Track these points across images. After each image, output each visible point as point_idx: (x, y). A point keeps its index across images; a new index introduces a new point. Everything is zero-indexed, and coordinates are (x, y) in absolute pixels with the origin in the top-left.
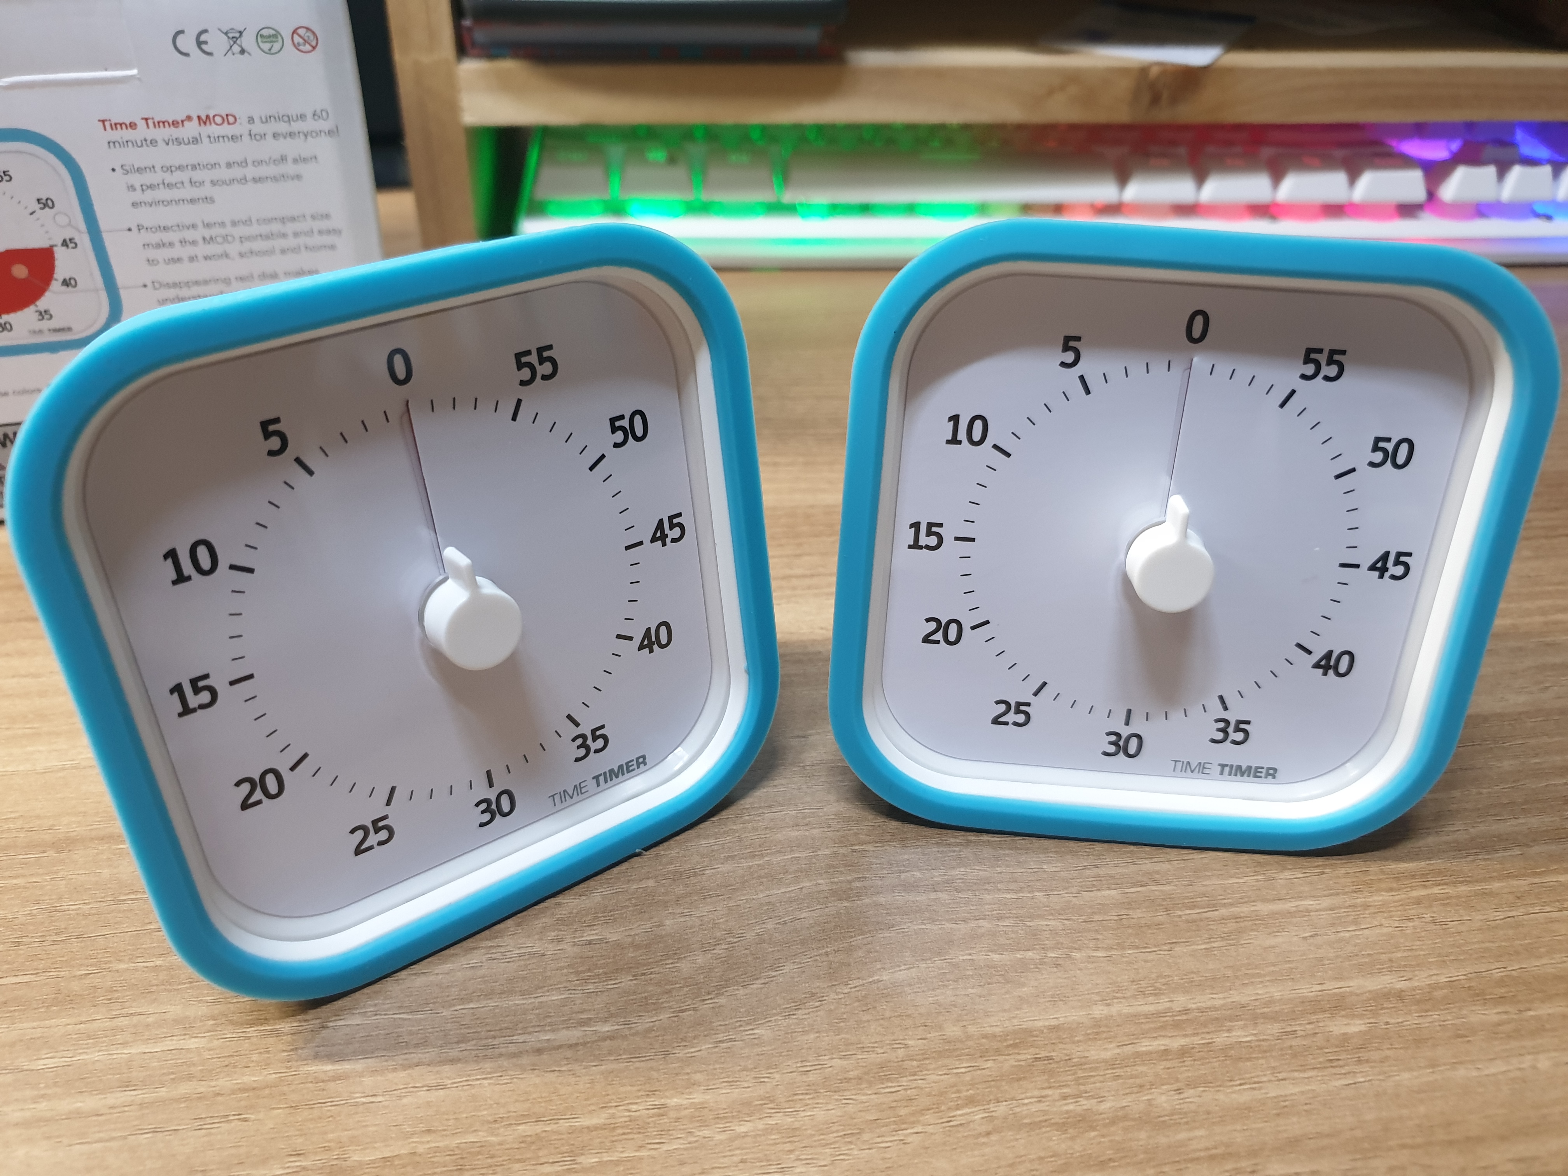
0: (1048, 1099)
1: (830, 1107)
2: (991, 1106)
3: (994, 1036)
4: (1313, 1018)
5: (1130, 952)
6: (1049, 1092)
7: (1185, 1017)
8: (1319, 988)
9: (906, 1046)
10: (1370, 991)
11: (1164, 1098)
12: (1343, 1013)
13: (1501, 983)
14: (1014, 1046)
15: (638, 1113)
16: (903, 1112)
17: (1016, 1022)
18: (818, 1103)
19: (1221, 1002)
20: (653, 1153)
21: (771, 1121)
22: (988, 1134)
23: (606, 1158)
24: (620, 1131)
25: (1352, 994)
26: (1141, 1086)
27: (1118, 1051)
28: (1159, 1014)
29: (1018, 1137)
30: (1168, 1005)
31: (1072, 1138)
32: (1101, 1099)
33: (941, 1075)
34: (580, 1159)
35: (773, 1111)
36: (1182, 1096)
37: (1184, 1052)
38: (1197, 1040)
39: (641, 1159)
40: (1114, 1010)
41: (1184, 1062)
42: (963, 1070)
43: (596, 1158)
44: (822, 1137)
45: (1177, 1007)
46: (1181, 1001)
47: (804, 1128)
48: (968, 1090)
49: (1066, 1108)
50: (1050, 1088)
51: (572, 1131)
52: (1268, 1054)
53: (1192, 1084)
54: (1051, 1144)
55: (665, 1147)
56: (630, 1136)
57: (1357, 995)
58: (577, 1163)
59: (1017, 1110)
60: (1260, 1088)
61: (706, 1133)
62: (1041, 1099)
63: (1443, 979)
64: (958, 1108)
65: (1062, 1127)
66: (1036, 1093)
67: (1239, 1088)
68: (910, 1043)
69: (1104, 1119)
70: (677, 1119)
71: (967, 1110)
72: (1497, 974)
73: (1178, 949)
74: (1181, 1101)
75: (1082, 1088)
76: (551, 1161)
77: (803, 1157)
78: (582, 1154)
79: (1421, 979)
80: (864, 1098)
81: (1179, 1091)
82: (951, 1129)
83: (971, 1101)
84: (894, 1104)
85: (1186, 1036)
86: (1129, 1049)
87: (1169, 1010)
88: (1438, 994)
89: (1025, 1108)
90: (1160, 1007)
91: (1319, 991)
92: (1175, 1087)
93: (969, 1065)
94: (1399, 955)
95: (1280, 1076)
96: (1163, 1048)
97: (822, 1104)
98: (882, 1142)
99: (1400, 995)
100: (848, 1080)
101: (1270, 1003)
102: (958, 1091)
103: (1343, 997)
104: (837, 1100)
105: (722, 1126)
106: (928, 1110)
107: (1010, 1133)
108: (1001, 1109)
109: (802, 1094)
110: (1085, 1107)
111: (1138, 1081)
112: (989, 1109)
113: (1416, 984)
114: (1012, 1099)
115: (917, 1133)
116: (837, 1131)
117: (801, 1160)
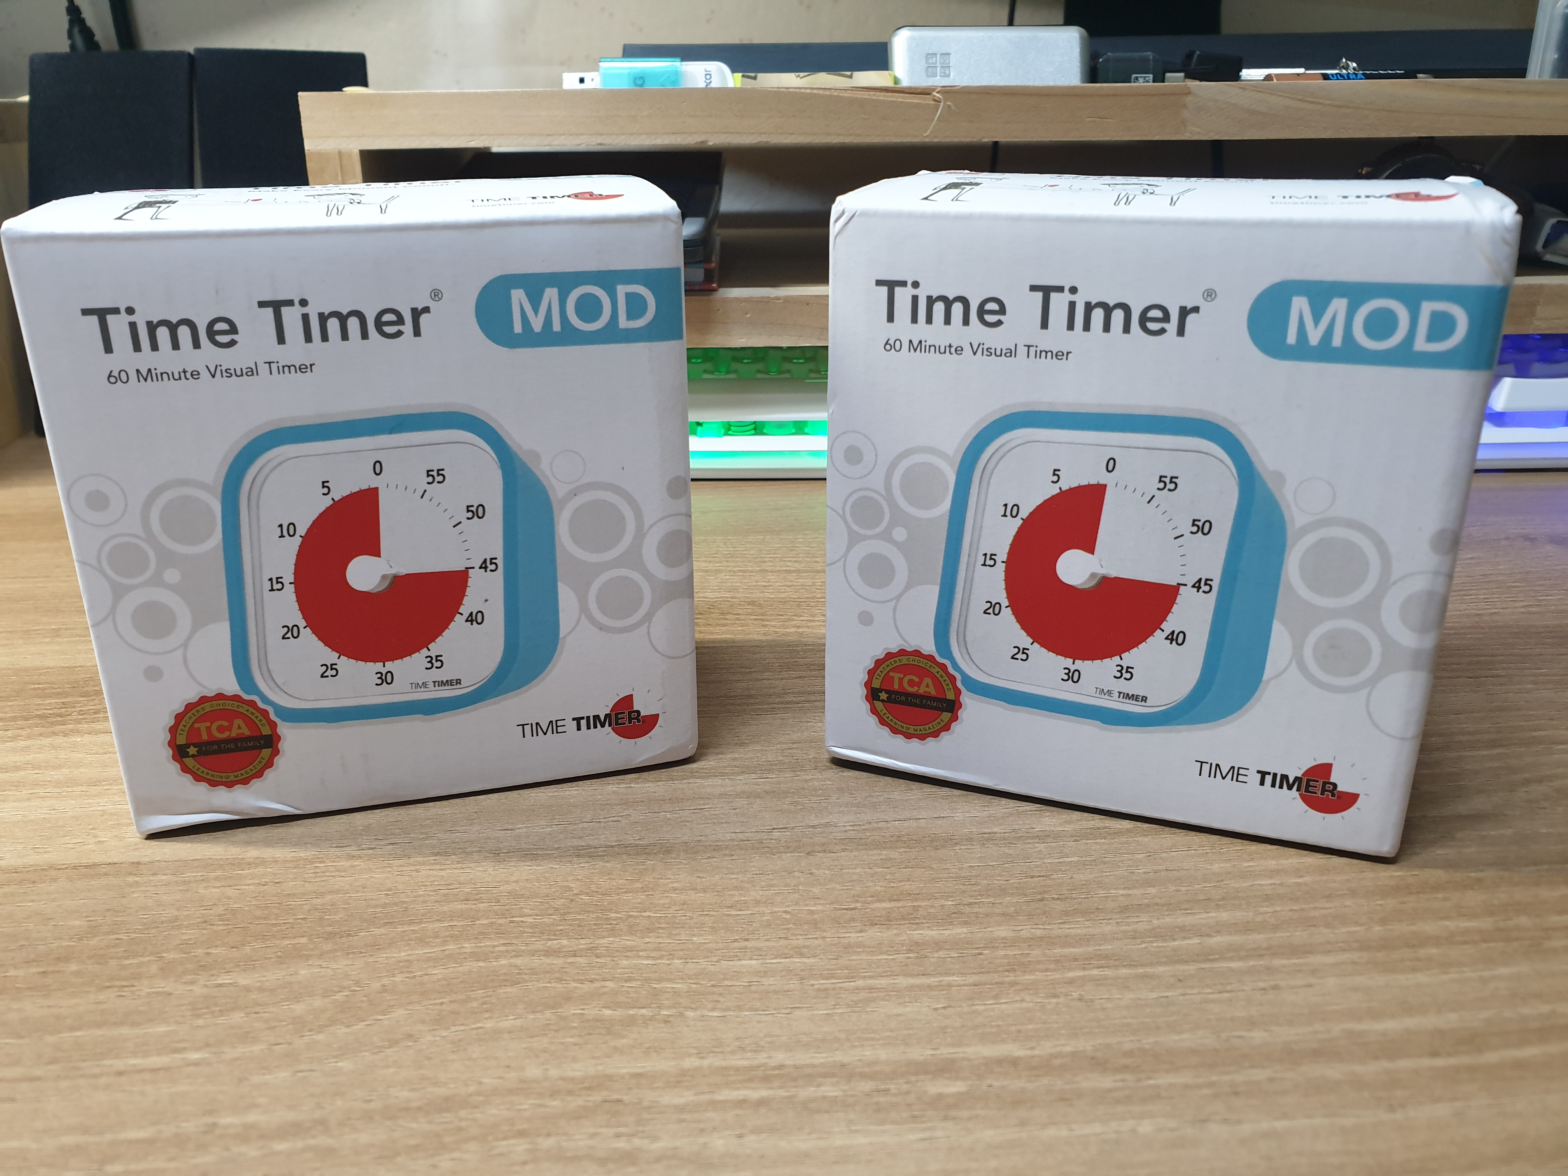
3: (572, 1079)
4: (913, 1078)
5: (747, 1013)
7: (777, 1072)
8: (932, 1052)
9: (480, 1083)
10: (985, 1058)
12: (947, 1075)
13: (1129, 1054)
14: (589, 1088)
17: (600, 1068)
19: (822, 1061)
25: (964, 1059)
27: (692, 1098)
28: (751, 1068)
30: (765, 1061)
40: (706, 1063)
45: (773, 1063)
46: (780, 1057)
53: (757, 1131)
57: (969, 1060)
62: (593, 1136)
63: (1068, 1049)
68: (485, 1080)
73: (798, 1013)
75: (640, 1129)
79: (1045, 1048)
85: (772, 1088)
87: (765, 1065)
90: (755, 1062)
99: (1015, 1062)
101: (875, 1063)
103: (953, 1061)
111: (702, 1126)
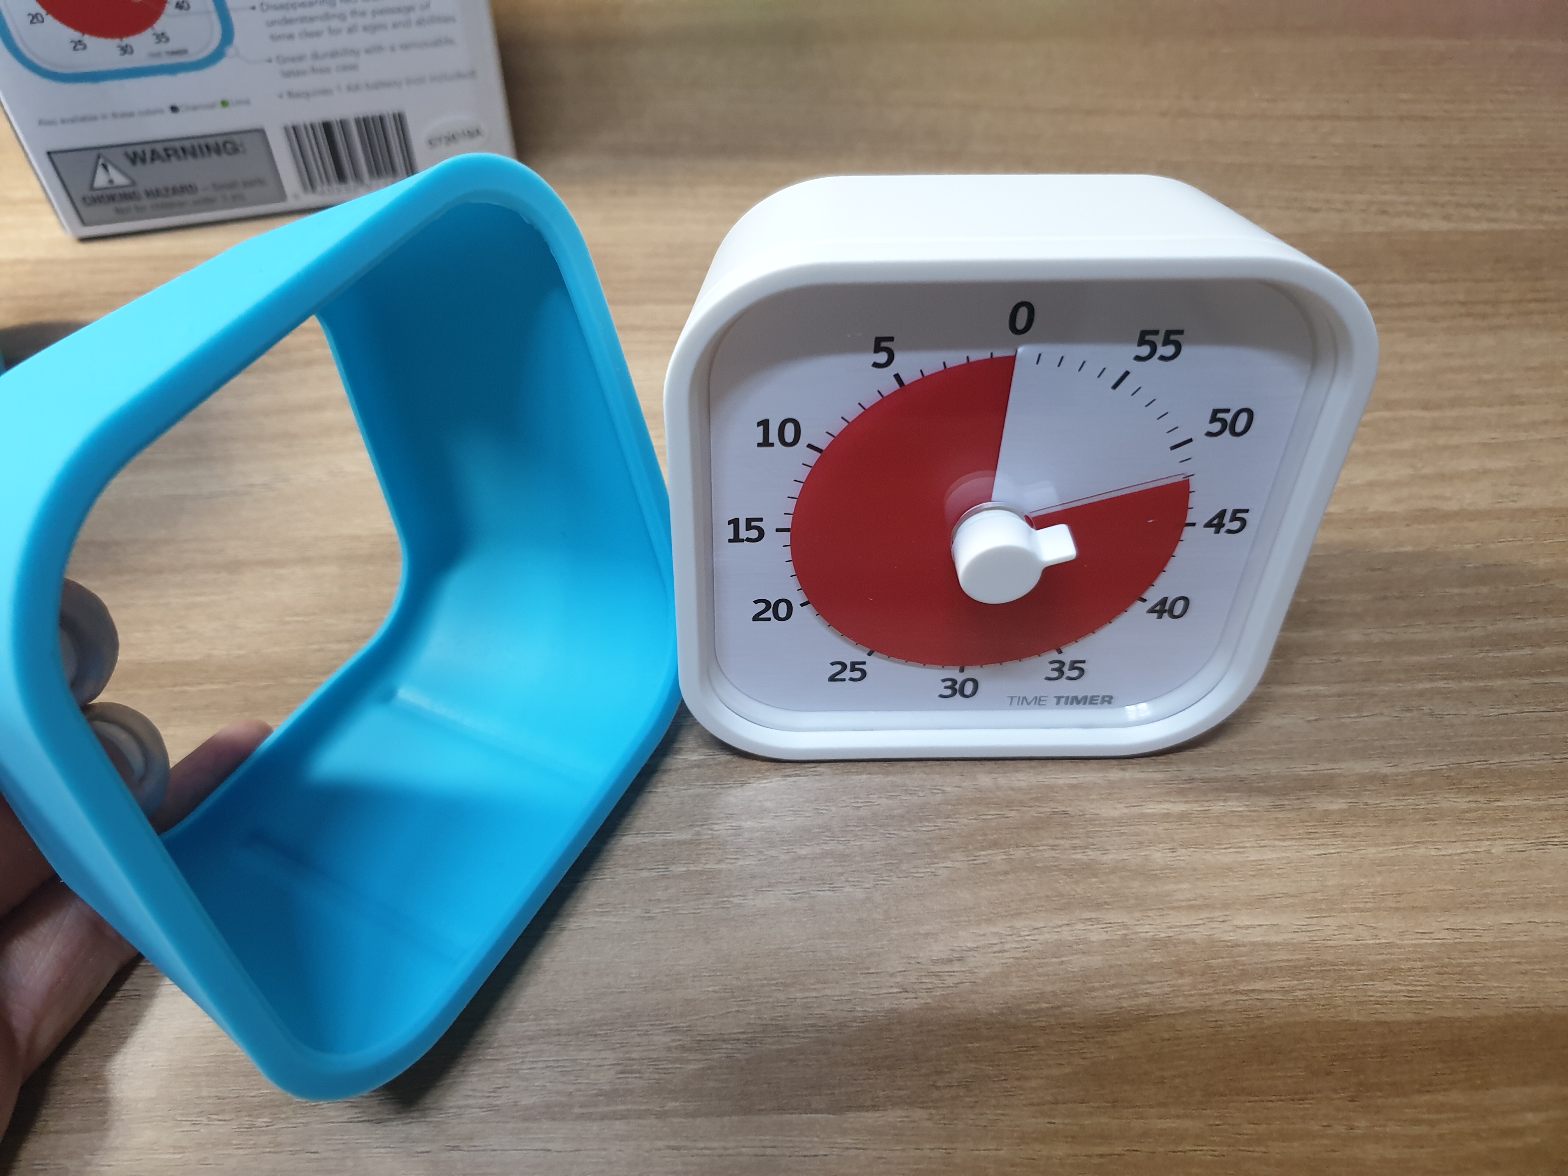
0: (1060, 847)
1: (876, 839)
2: (1011, 849)
6: (1062, 842)
11: (1159, 854)
15: (719, 832)
16: (936, 848)
18: (865, 835)
20: (730, 866)
21: (826, 847)
22: (1006, 873)
23: (692, 868)
24: (704, 846)
26: (1141, 843)
29: (1031, 878)
31: (1077, 882)
32: (1105, 851)
33: (971, 819)
34: (672, 868)
35: (829, 839)
36: (1174, 854)
37: (1183, 817)
38: (1196, 807)
39: (720, 871)
41: (1181, 825)
42: (990, 817)
43: (684, 867)
44: (867, 864)
47: (853, 855)
48: (992, 835)
49: (1074, 856)
50: (1063, 838)
51: (665, 844)
52: (1255, 823)
54: (1058, 885)
55: (740, 863)
56: (712, 851)
58: (668, 871)
59: (1033, 855)
60: (1243, 852)
61: (773, 853)
64: (982, 849)
65: (1068, 873)
66: (1051, 842)
67: (1224, 850)
69: (1105, 868)
70: (750, 840)
71: (990, 852)
72: (1477, 766)
74: (1174, 859)
76: (648, 867)
77: (850, 879)
78: (674, 864)
80: (904, 834)
81: (1173, 850)
82: (975, 866)
83: (995, 844)
84: (929, 841)
86: (1137, 810)
88: (1420, 780)
89: (1039, 853)
91: (1312, 771)
92: (1170, 846)
93: (995, 813)
94: (1392, 742)
95: (1263, 843)
96: (1165, 811)
97: (869, 835)
98: (917, 873)
100: (892, 817)
102: (985, 835)
104: (882, 833)
105: (786, 848)
106: (957, 848)
107: (1024, 874)
108: (1019, 853)
109: (853, 826)
110: (1090, 858)
112: (1009, 852)
113: (1401, 770)
114: (1030, 846)
115: (947, 867)
116: (881, 860)
117: (849, 881)
